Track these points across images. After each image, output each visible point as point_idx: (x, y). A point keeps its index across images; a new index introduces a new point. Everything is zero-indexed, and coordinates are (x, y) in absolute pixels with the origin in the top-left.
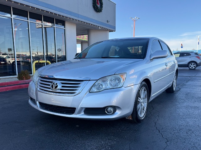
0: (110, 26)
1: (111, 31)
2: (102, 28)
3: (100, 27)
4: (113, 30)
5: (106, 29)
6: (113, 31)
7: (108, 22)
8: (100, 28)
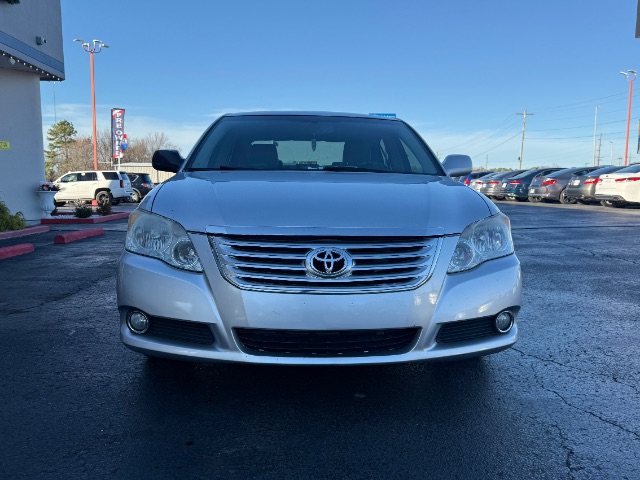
0: (46, 59)
1: (50, 78)
2: (22, 62)
3: (14, 58)
4: (59, 74)
5: (34, 67)
6: (55, 79)
7: (39, 44)
8: (13, 61)
